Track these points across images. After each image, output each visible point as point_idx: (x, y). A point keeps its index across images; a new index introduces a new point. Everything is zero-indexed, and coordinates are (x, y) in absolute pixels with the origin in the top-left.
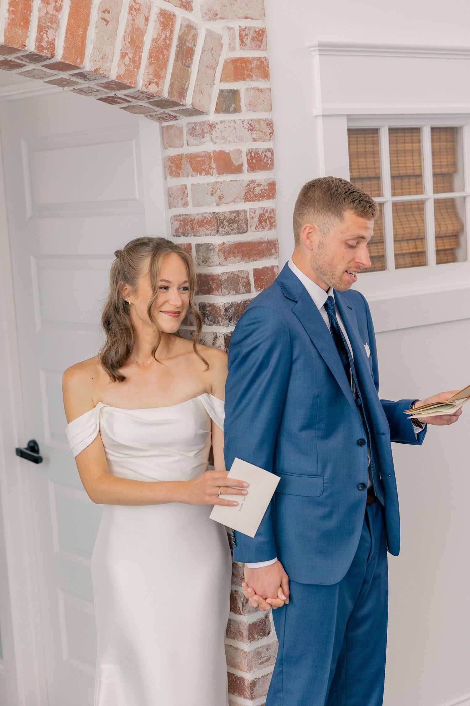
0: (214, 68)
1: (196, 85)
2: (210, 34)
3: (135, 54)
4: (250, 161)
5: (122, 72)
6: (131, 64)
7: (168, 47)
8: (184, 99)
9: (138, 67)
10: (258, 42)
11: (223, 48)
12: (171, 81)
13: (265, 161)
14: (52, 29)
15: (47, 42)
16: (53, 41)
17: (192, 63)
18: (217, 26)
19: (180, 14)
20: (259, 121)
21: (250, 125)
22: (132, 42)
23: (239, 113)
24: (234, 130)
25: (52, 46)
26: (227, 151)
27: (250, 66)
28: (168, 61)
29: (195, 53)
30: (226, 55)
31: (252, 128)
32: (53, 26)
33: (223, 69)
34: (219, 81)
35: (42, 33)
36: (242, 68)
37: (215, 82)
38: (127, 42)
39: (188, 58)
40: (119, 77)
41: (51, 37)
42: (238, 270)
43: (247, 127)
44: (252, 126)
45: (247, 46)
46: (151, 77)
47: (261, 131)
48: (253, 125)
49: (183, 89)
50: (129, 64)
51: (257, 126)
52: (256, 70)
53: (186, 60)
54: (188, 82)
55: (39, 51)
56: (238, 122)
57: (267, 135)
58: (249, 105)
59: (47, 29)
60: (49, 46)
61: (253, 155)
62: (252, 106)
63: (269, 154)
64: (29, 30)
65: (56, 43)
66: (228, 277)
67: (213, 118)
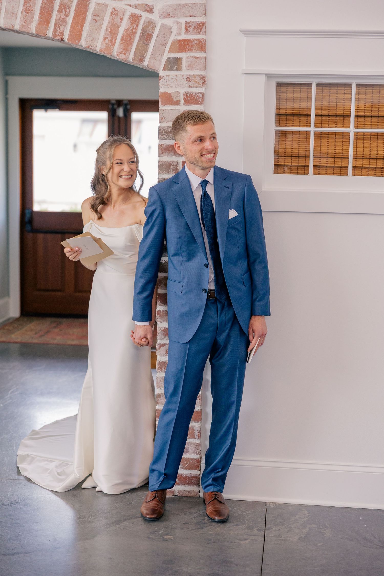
0: (165, 45)
1: (152, 55)
2: (163, 26)
3: (112, 38)
4: (186, 99)
5: (103, 47)
6: (109, 43)
7: (134, 34)
8: (143, 62)
9: (114, 45)
10: (199, 30)
11: (172, 34)
12: (134, 52)
13: (197, 99)
14: (63, 26)
15: (59, 32)
16: (63, 32)
17: (150, 42)
18: (169, 22)
19: (145, 16)
20: (195, 76)
21: (188, 78)
22: (111, 31)
23: (180, 71)
24: (176, 81)
25: (62, 34)
26: (170, 92)
27: (192, 44)
28: (133, 41)
29: (153, 37)
30: (174, 37)
31: (189, 80)
32: (63, 24)
33: (171, 46)
34: (168, 52)
35: (56, 28)
36: (185, 45)
37: (165, 53)
38: (108, 31)
39: (148, 40)
40: (101, 50)
41: (61, 29)
42: (170, 160)
43: (186, 79)
44: (189, 79)
45: (190, 33)
46: (121, 50)
47: (196, 82)
48: (190, 78)
49: (143, 57)
50: (108, 43)
51: (193, 79)
52: (195, 46)
53: (146, 41)
54: (146, 53)
55: (54, 37)
56: (179, 76)
57: (200, 84)
58: (188, 67)
59: (60, 26)
60: (60, 34)
61: (188, 95)
62: (190, 67)
63: (201, 96)
64: (49, 26)
65: (64, 33)
66: (163, 164)
67: (162, 73)
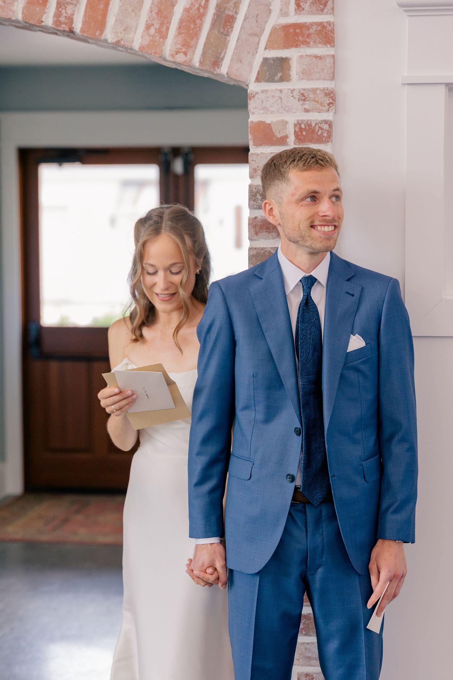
0: (258, 35)
1: (234, 53)
3: (162, 24)
4: (299, 133)
5: (145, 43)
6: (157, 34)
7: (201, 16)
8: (218, 68)
9: (164, 37)
10: (321, 6)
11: (273, 14)
12: (203, 50)
13: (319, 133)
14: (71, 5)
15: (66, 17)
16: (72, 16)
17: (232, 31)
20: (314, 91)
21: (303, 94)
22: (159, 12)
23: (287, 81)
24: (279, 100)
25: (70, 20)
26: (268, 121)
27: (307, 32)
28: (200, 29)
29: (237, 21)
30: (274, 20)
31: (304, 98)
32: (72, 2)
33: (270, 36)
34: (264, 48)
35: (60, 9)
36: (296, 34)
37: (259, 50)
38: (154, 13)
39: (227, 26)
40: (142, 48)
41: (69, 12)
42: (271, 246)
43: (298, 97)
44: (305, 96)
45: (304, 11)
46: (179, 46)
47: (317, 102)
48: (306, 94)
49: (218, 58)
50: (154, 35)
51: (312, 96)
52: (315, 36)
53: (224, 28)
54: (224, 51)
55: (57, 25)
56: (286, 91)
57: (324, 106)
58: (302, 74)
59: (66, 5)
60: (67, 21)
61: (303, 126)
62: (306, 74)
63: (326, 127)
64: (47, 7)
65: (75, 17)
66: (257, 253)
67: (253, 87)
